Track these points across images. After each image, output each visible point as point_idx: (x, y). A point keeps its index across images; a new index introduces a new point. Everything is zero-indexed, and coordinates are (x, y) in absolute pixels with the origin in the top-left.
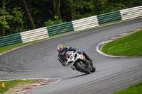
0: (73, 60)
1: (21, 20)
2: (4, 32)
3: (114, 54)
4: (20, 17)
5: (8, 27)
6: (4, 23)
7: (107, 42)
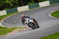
0: (27, 22)
1: (17, 2)
2: (10, 7)
3: (56, 17)
4: (17, 1)
5: (12, 5)
6: (11, 4)
7: (53, 12)
